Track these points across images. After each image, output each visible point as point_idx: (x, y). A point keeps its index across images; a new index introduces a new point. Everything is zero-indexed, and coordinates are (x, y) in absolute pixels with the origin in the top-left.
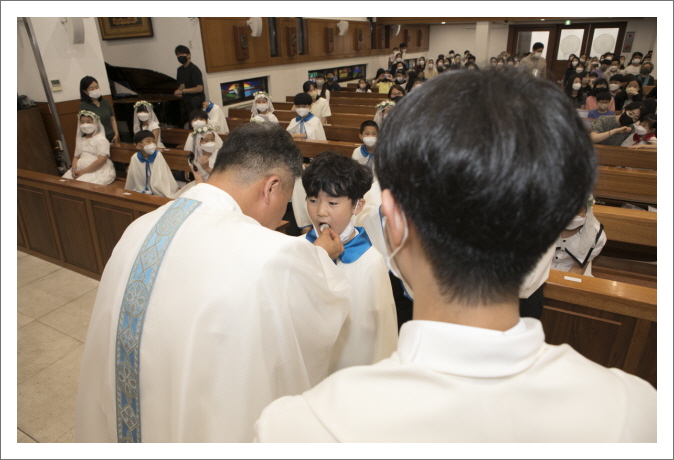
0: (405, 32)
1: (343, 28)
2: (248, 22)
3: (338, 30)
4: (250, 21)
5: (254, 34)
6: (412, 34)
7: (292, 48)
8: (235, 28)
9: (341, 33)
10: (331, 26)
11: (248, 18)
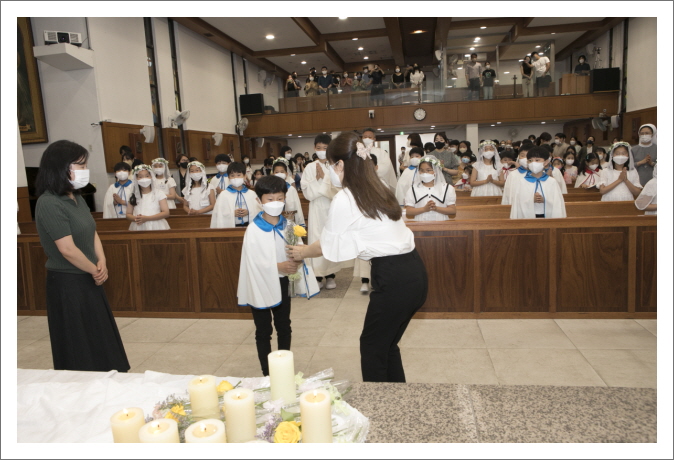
0: (267, 145)
1: (218, 141)
2: (141, 130)
3: (213, 140)
4: (144, 129)
5: (148, 140)
6: (273, 146)
7: (177, 155)
8: (131, 135)
9: (217, 143)
10: (207, 137)
11: (141, 127)
